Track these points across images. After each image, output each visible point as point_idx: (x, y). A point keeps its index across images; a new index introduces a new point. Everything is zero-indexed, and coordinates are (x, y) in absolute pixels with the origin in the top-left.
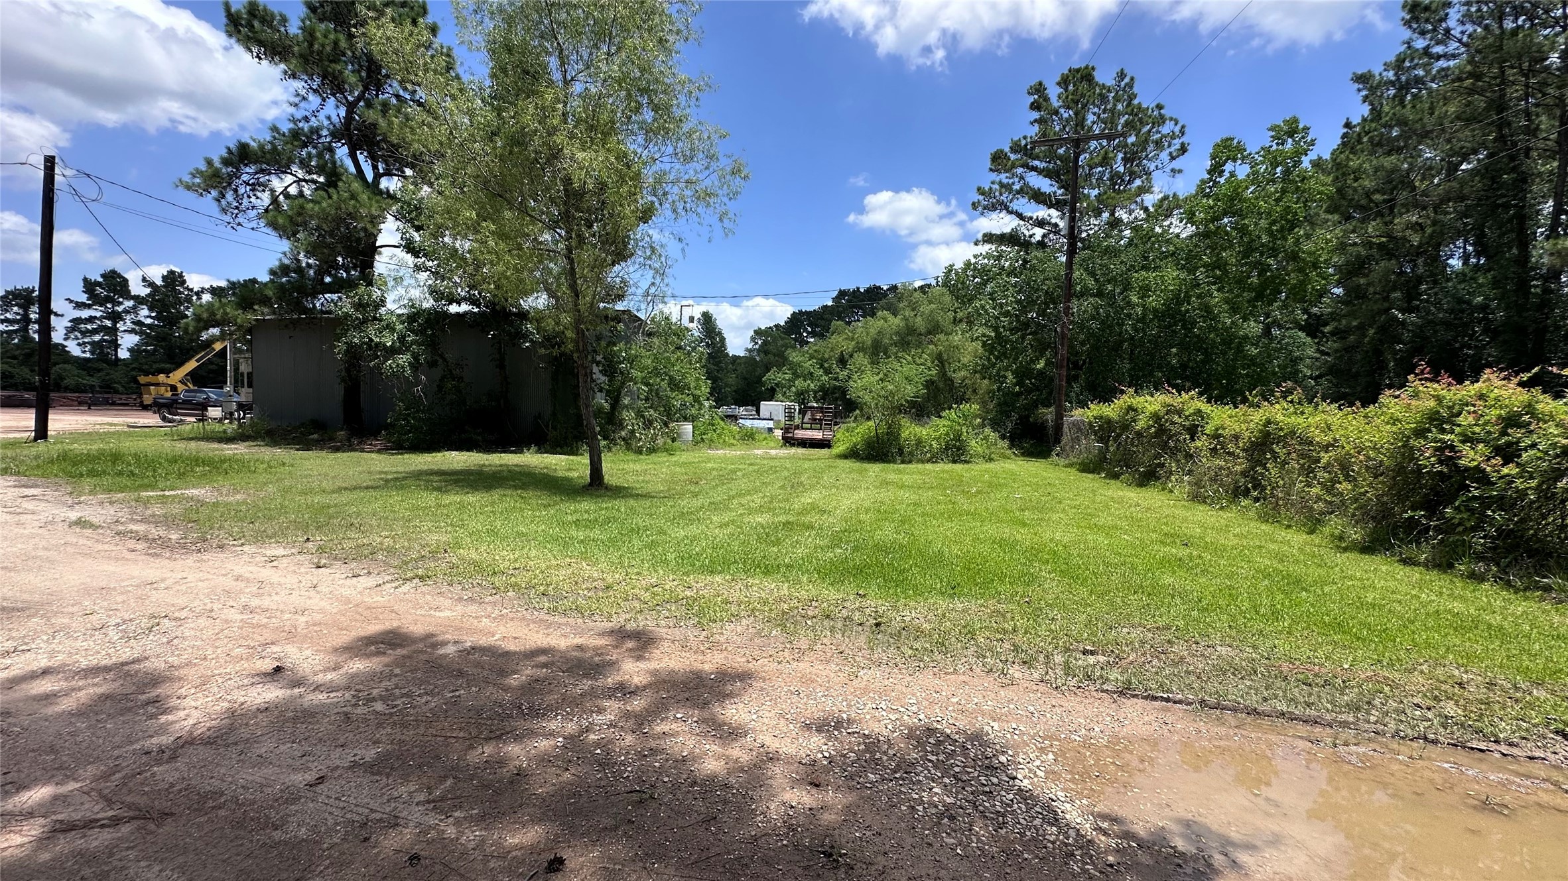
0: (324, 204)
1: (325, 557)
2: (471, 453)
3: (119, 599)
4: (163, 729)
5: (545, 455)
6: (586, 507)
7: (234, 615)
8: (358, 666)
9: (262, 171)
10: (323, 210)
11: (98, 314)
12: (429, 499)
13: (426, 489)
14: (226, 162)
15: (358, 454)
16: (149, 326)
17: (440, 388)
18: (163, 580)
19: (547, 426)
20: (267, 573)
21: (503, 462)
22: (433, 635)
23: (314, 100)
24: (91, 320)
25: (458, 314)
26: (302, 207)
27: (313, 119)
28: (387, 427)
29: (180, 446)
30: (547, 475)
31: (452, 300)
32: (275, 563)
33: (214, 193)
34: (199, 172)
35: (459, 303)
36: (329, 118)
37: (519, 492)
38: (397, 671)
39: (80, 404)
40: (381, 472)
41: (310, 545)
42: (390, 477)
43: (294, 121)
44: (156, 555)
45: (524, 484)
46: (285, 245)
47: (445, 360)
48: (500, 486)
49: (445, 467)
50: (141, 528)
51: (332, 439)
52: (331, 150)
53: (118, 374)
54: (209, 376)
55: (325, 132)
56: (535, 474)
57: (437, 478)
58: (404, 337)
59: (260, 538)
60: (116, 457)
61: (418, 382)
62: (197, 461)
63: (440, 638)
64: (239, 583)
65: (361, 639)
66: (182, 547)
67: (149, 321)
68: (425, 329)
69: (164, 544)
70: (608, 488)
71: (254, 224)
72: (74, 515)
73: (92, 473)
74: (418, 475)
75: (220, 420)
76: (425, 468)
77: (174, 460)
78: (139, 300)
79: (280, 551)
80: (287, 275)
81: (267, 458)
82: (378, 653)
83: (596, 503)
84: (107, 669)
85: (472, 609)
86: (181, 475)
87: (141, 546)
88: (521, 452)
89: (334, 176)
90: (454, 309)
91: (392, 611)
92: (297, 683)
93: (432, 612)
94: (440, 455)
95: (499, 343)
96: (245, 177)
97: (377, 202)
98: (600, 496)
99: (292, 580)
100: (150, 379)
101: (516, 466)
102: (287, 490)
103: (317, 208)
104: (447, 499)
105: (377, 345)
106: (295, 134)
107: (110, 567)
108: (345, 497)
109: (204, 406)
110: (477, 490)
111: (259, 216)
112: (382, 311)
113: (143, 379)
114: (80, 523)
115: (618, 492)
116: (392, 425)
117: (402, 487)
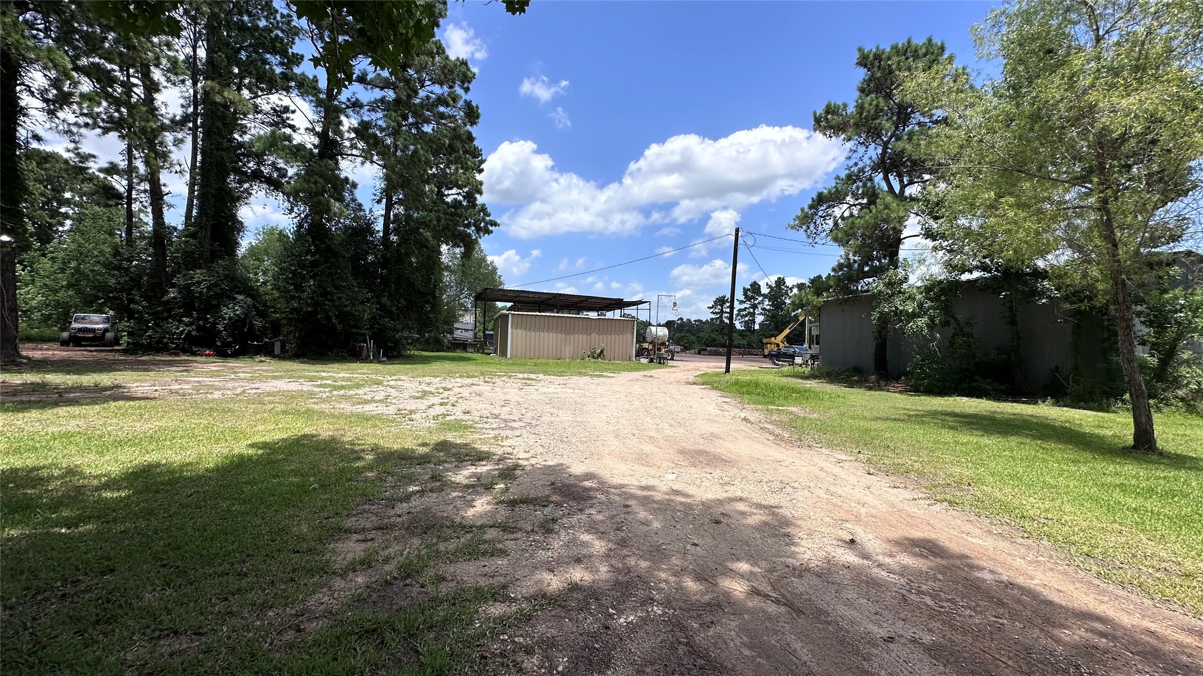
0: (867, 217)
1: (873, 468)
2: (980, 400)
3: (766, 467)
4: (793, 555)
5: (1065, 409)
6: (1130, 471)
7: (821, 493)
8: (907, 560)
9: (829, 207)
10: (866, 221)
11: (748, 306)
12: (948, 436)
13: (943, 427)
14: (811, 207)
15: (884, 393)
16: (769, 310)
17: (952, 344)
18: (784, 461)
19: (1067, 380)
20: (836, 470)
21: (1016, 411)
22: (967, 557)
23: (862, 149)
24: (745, 309)
25: (969, 281)
26: (853, 223)
27: (860, 163)
28: (906, 374)
29: (784, 380)
30: (1070, 429)
31: (964, 269)
32: (841, 464)
33: (805, 227)
34: (798, 217)
35: (971, 272)
36: (870, 158)
37: (1039, 442)
38: (940, 577)
39: (740, 354)
40: (905, 409)
41: (861, 456)
42: (912, 413)
43: (849, 168)
44: (778, 444)
45: (1043, 435)
46: (841, 251)
47: (956, 320)
48: (1016, 434)
49: (957, 410)
50: (770, 427)
51: (866, 381)
52: (871, 179)
53: (754, 338)
54: (796, 339)
55: (868, 169)
56: (1055, 427)
57: (951, 419)
58: (922, 304)
59: (830, 445)
60: (757, 385)
61: (933, 339)
62: (794, 390)
63: (976, 562)
64: (821, 473)
65: (907, 539)
66: (789, 442)
67: (768, 307)
68: (939, 296)
69: (782, 439)
70: (1161, 454)
71: (824, 241)
72: (743, 415)
73: (748, 393)
74: (934, 414)
75: (801, 365)
76: (940, 409)
77: (782, 389)
78: (765, 296)
79: (843, 457)
80: (842, 270)
81: (829, 391)
82: (921, 556)
83: (1147, 469)
84: (765, 507)
85: (1004, 545)
86: (786, 398)
87: (771, 438)
88: (1036, 403)
89: (873, 196)
90: (966, 277)
91: (929, 524)
92: (866, 556)
93: (964, 535)
94: (951, 399)
95: (1011, 302)
96: (820, 213)
97: (903, 206)
98: (1152, 462)
99: (853, 479)
100: (767, 340)
101: (1031, 416)
102: (842, 415)
103: (862, 222)
104: (964, 438)
105: (901, 312)
106: (849, 177)
107: (760, 447)
108: (879, 425)
109: (792, 357)
110: (991, 434)
111: (827, 236)
112: (905, 286)
113: (765, 341)
114: (745, 419)
115: (1178, 461)
116: (911, 373)
117: (923, 423)
